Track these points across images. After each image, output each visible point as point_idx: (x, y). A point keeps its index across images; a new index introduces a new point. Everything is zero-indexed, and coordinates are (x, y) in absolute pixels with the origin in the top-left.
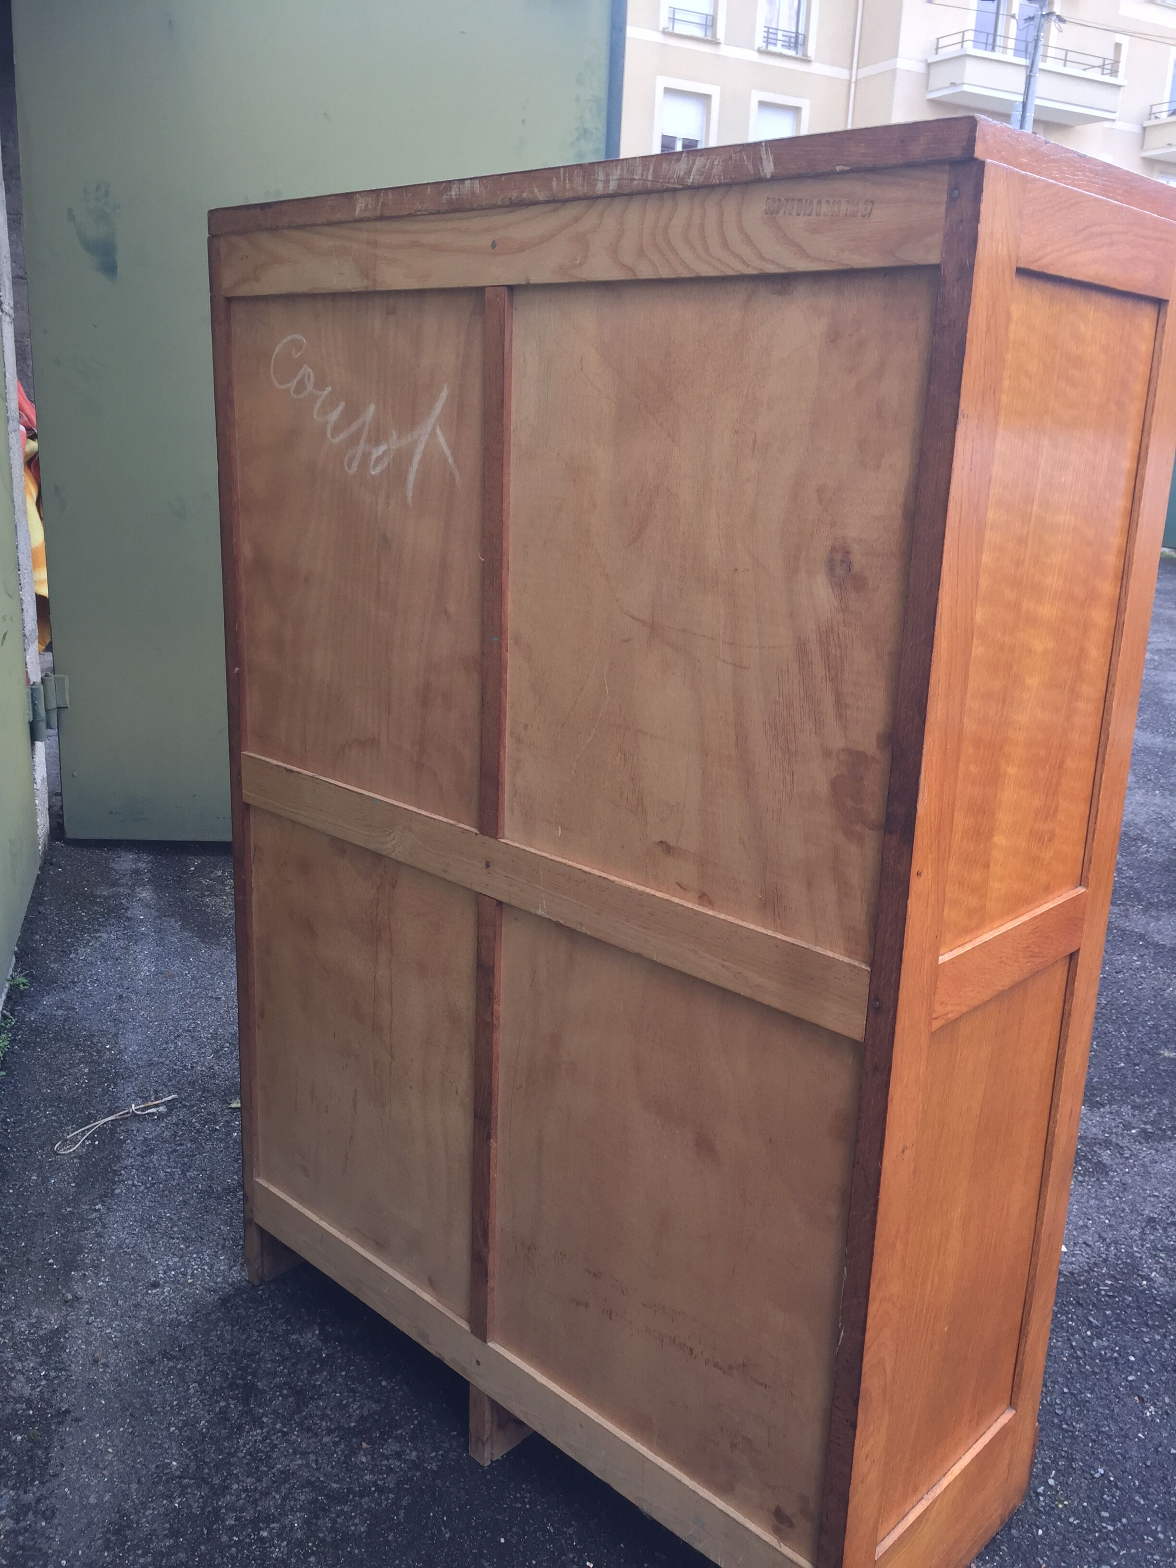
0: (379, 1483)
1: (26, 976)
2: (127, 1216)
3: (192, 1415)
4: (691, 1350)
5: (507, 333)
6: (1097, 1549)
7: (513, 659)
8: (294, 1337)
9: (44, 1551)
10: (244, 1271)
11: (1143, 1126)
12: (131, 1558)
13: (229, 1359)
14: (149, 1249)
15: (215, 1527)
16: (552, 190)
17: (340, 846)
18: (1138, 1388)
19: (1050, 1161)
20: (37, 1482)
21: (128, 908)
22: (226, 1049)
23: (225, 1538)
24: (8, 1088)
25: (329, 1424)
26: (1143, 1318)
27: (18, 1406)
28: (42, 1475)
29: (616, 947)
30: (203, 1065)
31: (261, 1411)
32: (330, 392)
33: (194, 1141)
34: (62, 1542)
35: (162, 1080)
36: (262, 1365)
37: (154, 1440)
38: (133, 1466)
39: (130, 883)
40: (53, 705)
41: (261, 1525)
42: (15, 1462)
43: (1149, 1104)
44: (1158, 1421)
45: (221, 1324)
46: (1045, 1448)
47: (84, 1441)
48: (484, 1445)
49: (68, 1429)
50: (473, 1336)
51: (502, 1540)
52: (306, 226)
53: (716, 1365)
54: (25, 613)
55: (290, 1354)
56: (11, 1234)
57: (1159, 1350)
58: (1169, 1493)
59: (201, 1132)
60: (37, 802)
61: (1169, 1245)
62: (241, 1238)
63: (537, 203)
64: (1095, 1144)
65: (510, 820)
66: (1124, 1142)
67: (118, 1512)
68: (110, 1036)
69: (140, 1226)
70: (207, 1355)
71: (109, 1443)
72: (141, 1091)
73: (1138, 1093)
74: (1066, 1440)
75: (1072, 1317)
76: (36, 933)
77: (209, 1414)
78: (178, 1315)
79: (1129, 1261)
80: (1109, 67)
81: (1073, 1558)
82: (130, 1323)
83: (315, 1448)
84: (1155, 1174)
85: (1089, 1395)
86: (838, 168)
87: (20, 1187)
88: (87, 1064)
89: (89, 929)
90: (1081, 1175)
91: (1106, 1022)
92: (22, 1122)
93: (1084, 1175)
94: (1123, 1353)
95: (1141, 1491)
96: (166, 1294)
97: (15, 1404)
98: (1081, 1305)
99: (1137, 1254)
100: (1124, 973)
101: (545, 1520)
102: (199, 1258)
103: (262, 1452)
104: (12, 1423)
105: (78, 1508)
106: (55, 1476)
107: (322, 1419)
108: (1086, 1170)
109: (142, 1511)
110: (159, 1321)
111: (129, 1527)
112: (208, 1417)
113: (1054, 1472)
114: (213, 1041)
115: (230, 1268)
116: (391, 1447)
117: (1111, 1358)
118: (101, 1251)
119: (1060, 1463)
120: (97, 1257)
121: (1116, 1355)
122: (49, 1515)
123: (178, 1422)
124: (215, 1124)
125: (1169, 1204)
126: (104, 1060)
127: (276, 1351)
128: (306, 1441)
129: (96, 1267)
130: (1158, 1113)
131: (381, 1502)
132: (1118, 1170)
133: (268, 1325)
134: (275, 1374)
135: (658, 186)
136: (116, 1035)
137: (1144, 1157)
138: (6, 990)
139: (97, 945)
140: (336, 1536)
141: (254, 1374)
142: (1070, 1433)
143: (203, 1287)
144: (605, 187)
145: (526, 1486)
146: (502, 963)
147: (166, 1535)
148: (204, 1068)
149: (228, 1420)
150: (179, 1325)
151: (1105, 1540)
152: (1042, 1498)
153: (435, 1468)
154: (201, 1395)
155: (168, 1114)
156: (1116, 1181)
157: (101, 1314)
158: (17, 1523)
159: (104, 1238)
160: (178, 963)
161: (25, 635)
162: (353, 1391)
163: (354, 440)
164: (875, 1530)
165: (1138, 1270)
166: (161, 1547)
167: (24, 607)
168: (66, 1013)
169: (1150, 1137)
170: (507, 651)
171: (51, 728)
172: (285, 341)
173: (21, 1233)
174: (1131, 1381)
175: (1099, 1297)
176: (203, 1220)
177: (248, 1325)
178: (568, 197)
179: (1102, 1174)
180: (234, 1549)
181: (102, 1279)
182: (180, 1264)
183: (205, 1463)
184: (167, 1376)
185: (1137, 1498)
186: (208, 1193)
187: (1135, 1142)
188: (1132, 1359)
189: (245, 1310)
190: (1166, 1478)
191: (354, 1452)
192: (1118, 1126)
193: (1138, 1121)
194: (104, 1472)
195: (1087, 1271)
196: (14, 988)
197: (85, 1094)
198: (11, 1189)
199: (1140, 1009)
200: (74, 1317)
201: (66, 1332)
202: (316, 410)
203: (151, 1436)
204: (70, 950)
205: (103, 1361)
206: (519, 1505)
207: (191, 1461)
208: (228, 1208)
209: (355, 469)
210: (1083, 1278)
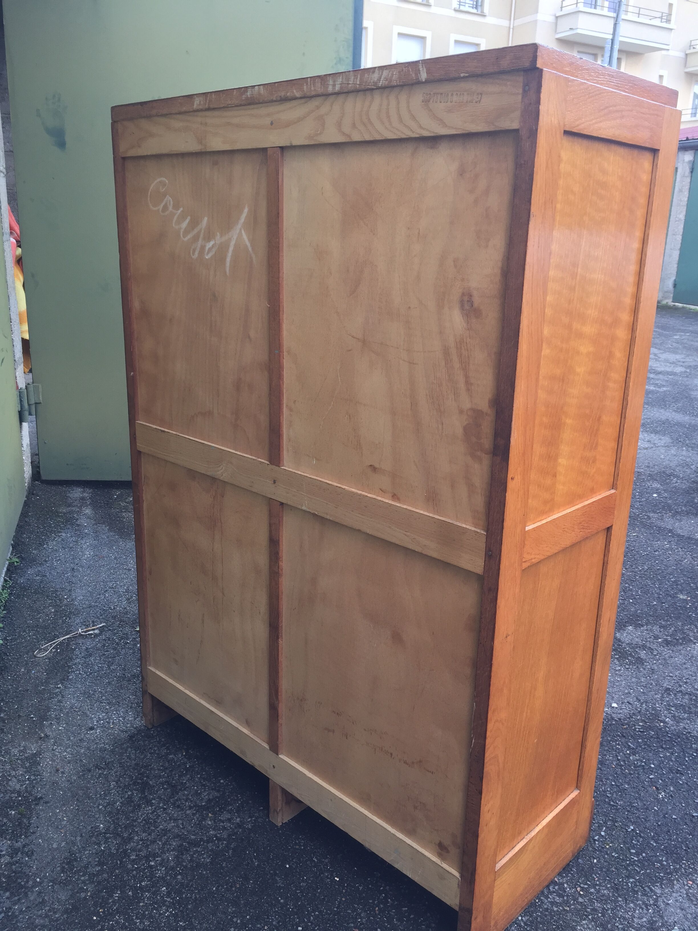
0: (218, 835)
1: (18, 557)
2: (76, 691)
3: (112, 799)
4: (391, 754)
5: (280, 174)
6: (627, 870)
7: (287, 363)
8: (171, 756)
9: (27, 873)
10: (142, 720)
11: (665, 637)
12: (76, 877)
13: (134, 769)
14: (88, 709)
15: (124, 860)
16: (304, 91)
17: (192, 474)
18: (656, 782)
19: (597, 647)
20: (23, 836)
21: (77, 520)
22: (134, 598)
23: (130, 866)
24: (8, 620)
25: (190, 804)
26: (660, 743)
27: (13, 795)
28: (26, 833)
29: (346, 526)
30: (121, 607)
31: (151, 797)
32: (182, 211)
33: (115, 649)
34: (37, 869)
35: (97, 616)
36: (152, 772)
37: (90, 813)
38: (78, 828)
39: (79, 505)
40: (32, 401)
41: (150, 858)
42: (11, 825)
43: (669, 625)
44: (666, 800)
45: (129, 750)
46: (600, 815)
47: (50, 814)
48: (278, 813)
49: (41, 807)
50: (271, 753)
51: (288, 866)
52: (167, 115)
53: (405, 762)
54: (15, 348)
55: (169, 766)
56: (9, 701)
57: (668, 761)
58: (671, 839)
59: (119, 644)
60: (24, 458)
61: (677, 703)
62: (141, 703)
63: (295, 98)
64: (637, 647)
65: (287, 456)
66: (654, 646)
67: (69, 852)
68: (67, 591)
69: (83, 696)
70: (121, 767)
71: (64, 815)
72: (85, 622)
73: (663, 619)
74: (612, 811)
75: (619, 743)
76: (24, 533)
77: (122, 799)
78: (105, 745)
79: (653, 712)
80: (665, 18)
81: (614, 875)
82: (77, 749)
83: (182, 816)
84: (671, 664)
85: (627, 786)
86: (462, 75)
87: (15, 675)
88: (54, 607)
89: (55, 531)
90: (627, 664)
91: (647, 579)
92: (16, 640)
93: (629, 665)
94: (647, 763)
95: (654, 838)
96: (98, 733)
97: (11, 794)
98: (624, 736)
99: (659, 709)
100: (659, 552)
101: (312, 855)
102: (117, 713)
103: (152, 819)
104: (9, 804)
105: (47, 850)
106: (34, 833)
107: (186, 801)
108: (631, 662)
109: (83, 852)
110: (93, 748)
111: (76, 860)
112: (121, 800)
113: (604, 828)
114: (126, 594)
115: (135, 719)
116: (226, 816)
117: (640, 766)
118: (61, 710)
119: (608, 823)
120: (59, 714)
121: (643, 764)
122: (30, 854)
123: (104, 803)
124: (127, 639)
125: (678, 681)
126: (63, 604)
127: (161, 764)
128: (176, 813)
129: (57, 719)
130: (675, 630)
131: (219, 846)
132: (649, 662)
133: (156, 750)
134: (160, 777)
135: (363, 87)
136: (70, 591)
137: (665, 655)
138: (6, 566)
139: (60, 540)
140: (193, 864)
141: (148, 777)
142: (615, 807)
143: (119, 730)
144: (333, 88)
145: (302, 837)
146: (284, 538)
147: (96, 865)
148: (121, 609)
149: (133, 802)
150: (105, 750)
151: (632, 865)
152: (597, 843)
153: (250, 827)
154: (117, 788)
155: (100, 634)
156: (648, 668)
157: (61, 745)
158: (12, 859)
159: (63, 703)
160: (106, 550)
161: (15, 360)
162: (204, 785)
163: (196, 238)
164: (495, 855)
165: (659, 717)
166: (93, 871)
167: (14, 344)
168: (41, 578)
169: (669, 643)
170: (283, 358)
171: (32, 415)
172: (156, 182)
173: (15, 700)
174: (652, 778)
175: (635, 732)
176: (120, 693)
177: (144, 750)
178: (312, 95)
179: (640, 664)
180: (135, 872)
181: (61, 725)
182: (106, 717)
183: (119, 825)
184: (98, 779)
185: (652, 842)
186: (123, 677)
187: (660, 646)
188: (653, 766)
189: (143, 742)
190: (669, 832)
191: (204, 819)
192: (651, 638)
193: (663, 634)
194: (61, 831)
195: (629, 718)
196: (11, 565)
197: (52, 624)
198: (9, 676)
199: (667, 572)
200: (45, 747)
201: (41, 755)
202: (174, 221)
203: (89, 811)
204: (44, 543)
205: (61, 770)
206: (297, 847)
207: (111, 824)
208: (134, 686)
209: (197, 255)
210: (626, 722)
